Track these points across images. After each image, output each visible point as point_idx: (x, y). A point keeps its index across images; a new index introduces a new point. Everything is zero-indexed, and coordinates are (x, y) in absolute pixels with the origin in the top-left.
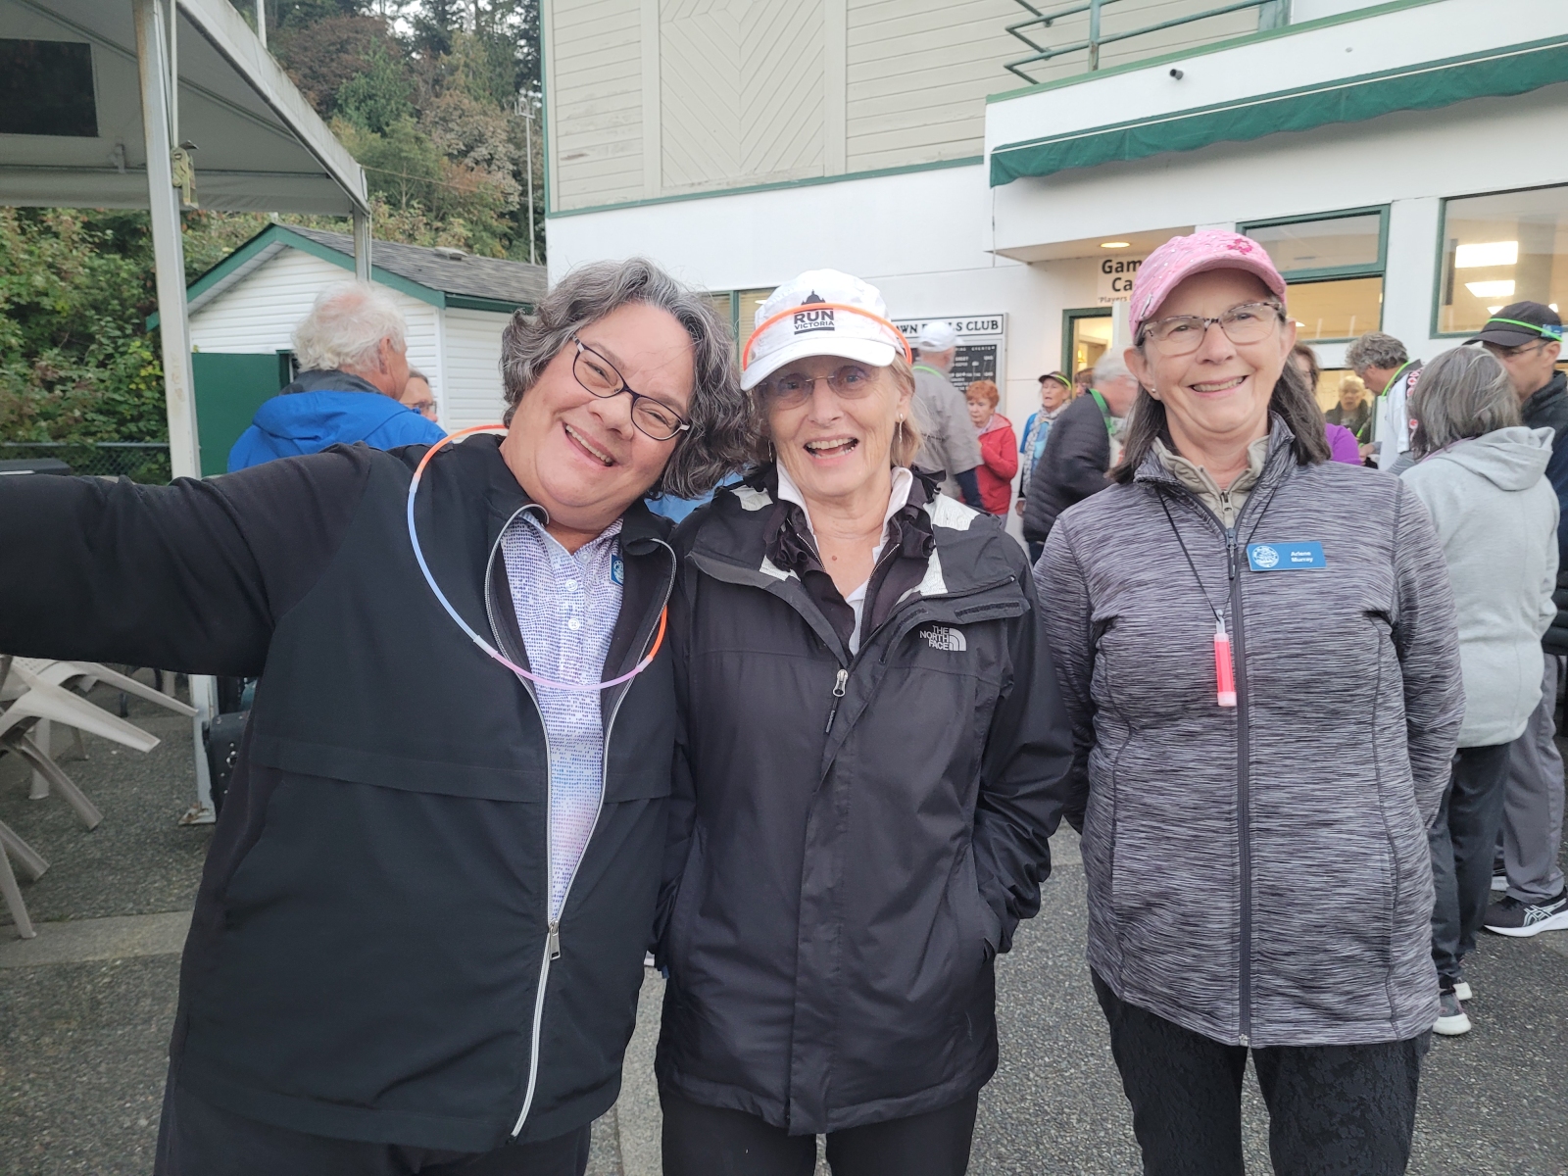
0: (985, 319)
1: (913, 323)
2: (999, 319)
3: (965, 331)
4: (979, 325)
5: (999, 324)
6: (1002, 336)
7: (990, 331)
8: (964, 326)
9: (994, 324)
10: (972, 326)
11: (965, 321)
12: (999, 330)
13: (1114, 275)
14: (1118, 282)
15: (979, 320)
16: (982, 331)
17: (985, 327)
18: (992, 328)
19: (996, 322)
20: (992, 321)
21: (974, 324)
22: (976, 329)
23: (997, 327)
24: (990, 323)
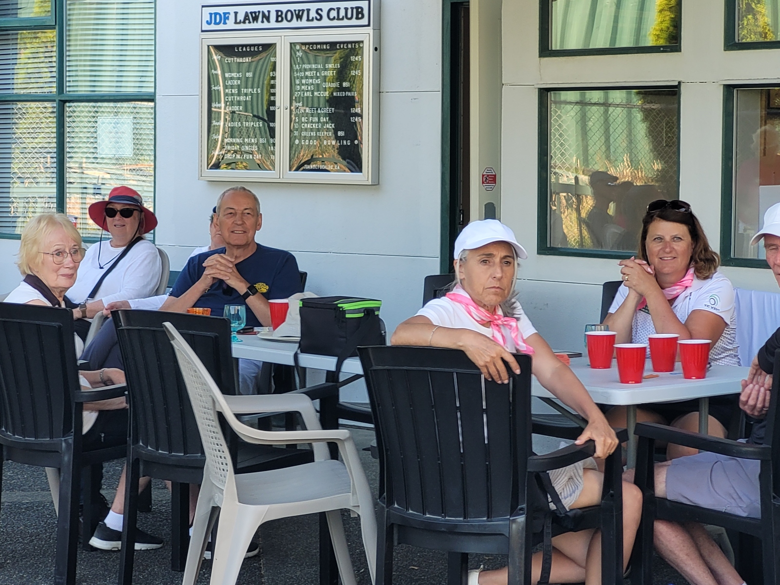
0: (349, 5)
1: (265, 9)
2: (364, 5)
3: (325, 22)
4: (342, 13)
5: (366, 12)
6: (370, 30)
8: (324, 14)
9: (360, 12)
10: (333, 14)
11: (325, 7)
12: (364, 21)
15: (342, 5)
16: (346, 22)
17: (349, 16)
18: (357, 18)
19: (362, 9)
20: (357, 8)
21: (336, 10)
22: (338, 19)
23: (363, 16)
24: (355, 10)
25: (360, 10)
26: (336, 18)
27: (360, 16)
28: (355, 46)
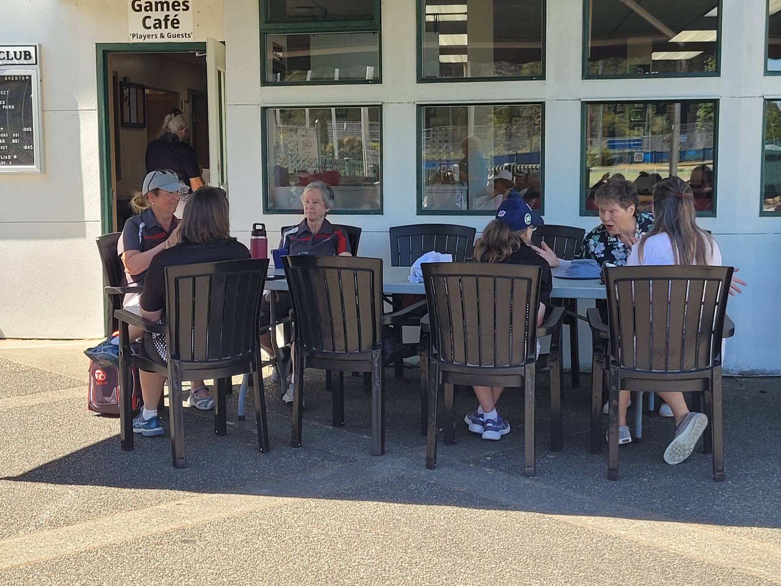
0: (18, 49)
2: (32, 50)
5: (33, 54)
7: (22, 61)
9: (27, 55)
10: (4, 56)
13: (144, 14)
14: (147, 20)
15: (11, 49)
17: (18, 57)
18: (25, 59)
19: (29, 52)
20: (25, 52)
21: (6, 53)
22: (8, 59)
23: (30, 57)
24: (23, 54)
25: (27, 53)
26: (6, 58)
27: (28, 57)
28: (21, 78)
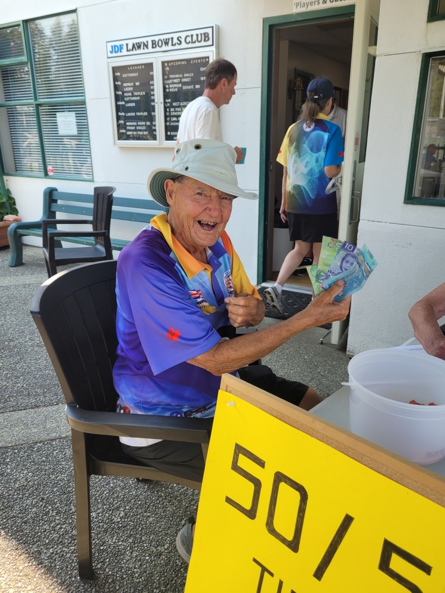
0: (199, 32)
1: (144, 40)
2: (209, 31)
3: (184, 45)
4: (195, 38)
5: (210, 36)
6: (213, 48)
7: (203, 43)
8: (183, 40)
9: (206, 35)
10: (189, 39)
11: (183, 35)
12: (210, 43)
15: (194, 33)
16: (197, 44)
17: (199, 39)
18: (205, 41)
19: (208, 34)
21: (191, 37)
23: (208, 39)
24: (203, 36)
26: (191, 41)
28: (203, 60)
